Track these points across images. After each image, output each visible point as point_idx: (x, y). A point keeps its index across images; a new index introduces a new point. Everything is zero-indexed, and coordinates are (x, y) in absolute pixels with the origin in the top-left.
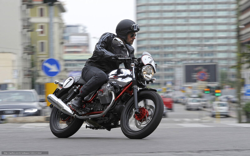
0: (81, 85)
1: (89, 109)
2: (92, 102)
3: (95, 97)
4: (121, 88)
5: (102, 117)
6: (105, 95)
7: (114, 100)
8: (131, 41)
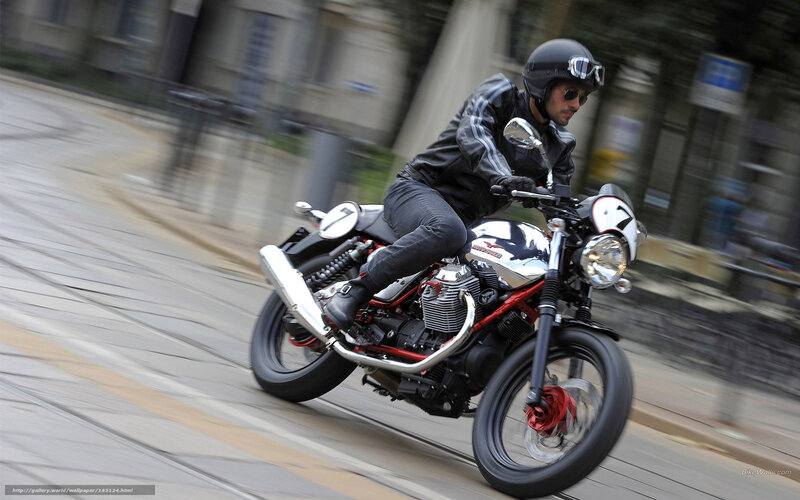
0: (378, 241)
1: (382, 335)
2: (398, 310)
3: (411, 297)
4: (502, 290)
5: (417, 374)
6: (445, 305)
7: (469, 329)
8: (563, 112)
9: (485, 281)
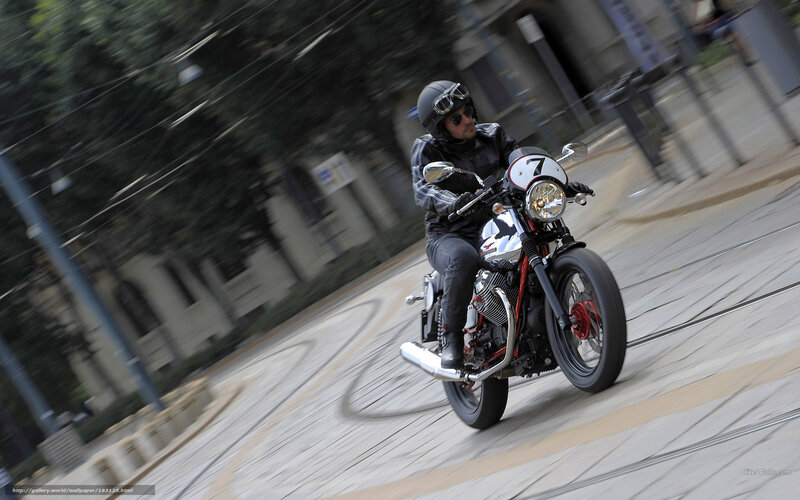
4: (514, 268)
6: (490, 305)
7: (511, 309)
8: (465, 131)
9: (501, 269)
